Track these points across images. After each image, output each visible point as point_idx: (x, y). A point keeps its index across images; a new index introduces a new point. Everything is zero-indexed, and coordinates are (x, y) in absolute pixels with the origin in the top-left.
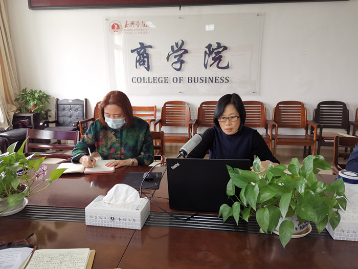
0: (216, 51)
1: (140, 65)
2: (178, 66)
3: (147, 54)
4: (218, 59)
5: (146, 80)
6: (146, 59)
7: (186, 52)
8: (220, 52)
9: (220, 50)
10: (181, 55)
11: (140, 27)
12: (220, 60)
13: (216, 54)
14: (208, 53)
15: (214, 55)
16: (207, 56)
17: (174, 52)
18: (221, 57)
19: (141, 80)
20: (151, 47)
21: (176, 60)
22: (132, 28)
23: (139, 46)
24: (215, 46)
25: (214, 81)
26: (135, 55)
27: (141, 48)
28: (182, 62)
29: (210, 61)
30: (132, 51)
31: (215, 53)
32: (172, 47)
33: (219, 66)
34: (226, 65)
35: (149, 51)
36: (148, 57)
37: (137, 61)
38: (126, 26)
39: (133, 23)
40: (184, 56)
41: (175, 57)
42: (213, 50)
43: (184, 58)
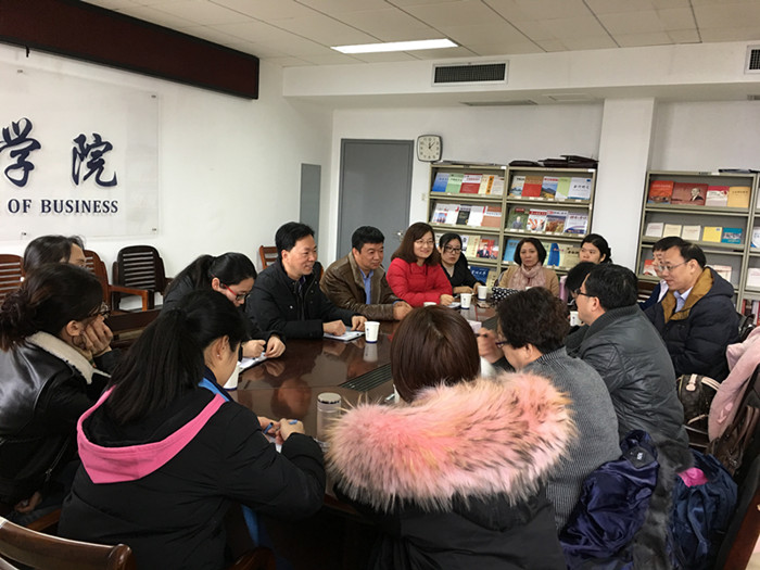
0: (94, 150)
4: (97, 165)
7: (36, 145)
9: (101, 148)
10: (25, 153)
12: (101, 169)
14: (79, 151)
15: (89, 159)
16: (78, 158)
17: (10, 143)
18: (103, 162)
21: (14, 161)
24: (90, 141)
25: (92, 209)
28: (29, 167)
29: (84, 171)
31: (92, 154)
32: (6, 133)
33: (102, 179)
34: (111, 179)
40: (32, 153)
41: (13, 154)
42: (89, 147)
43: (32, 158)
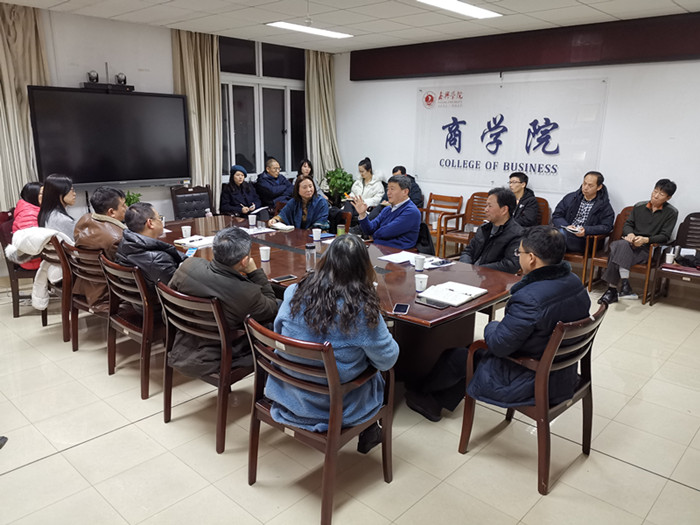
0: (543, 129)
1: (451, 145)
2: (493, 148)
3: (460, 132)
4: (545, 140)
5: (456, 163)
6: (457, 138)
7: (505, 130)
8: (548, 131)
9: (550, 128)
10: (498, 134)
11: (455, 99)
12: (547, 142)
13: (542, 133)
14: (533, 131)
15: (540, 135)
16: (531, 136)
17: (490, 129)
18: (549, 137)
19: (450, 164)
20: (464, 123)
21: (492, 140)
22: (446, 100)
23: (452, 122)
24: (541, 123)
25: (537, 170)
26: (447, 131)
27: (453, 124)
28: (499, 143)
29: (535, 143)
30: (444, 128)
32: (489, 123)
33: (547, 149)
34: (554, 149)
35: (461, 127)
36: (459, 135)
37: (448, 140)
38: (440, 98)
39: (447, 95)
40: (502, 135)
41: (491, 136)
42: (540, 128)
43: (502, 138)
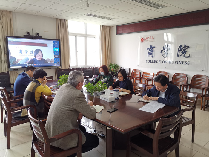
1: (150, 55)
2: (165, 56)
3: (153, 50)
5: (152, 61)
7: (169, 49)
8: (186, 49)
10: (167, 51)
11: (151, 39)
12: (185, 53)
14: (180, 49)
15: (182, 51)
16: (179, 51)
18: (186, 51)
20: (154, 47)
24: (183, 46)
25: (182, 63)
26: (148, 50)
27: (151, 48)
28: (167, 54)
30: (147, 49)
31: (183, 50)
33: (185, 56)
34: (188, 56)
35: (154, 49)
36: (153, 52)
37: (149, 54)
38: (146, 39)
39: (148, 38)
41: (164, 52)
42: (182, 48)
